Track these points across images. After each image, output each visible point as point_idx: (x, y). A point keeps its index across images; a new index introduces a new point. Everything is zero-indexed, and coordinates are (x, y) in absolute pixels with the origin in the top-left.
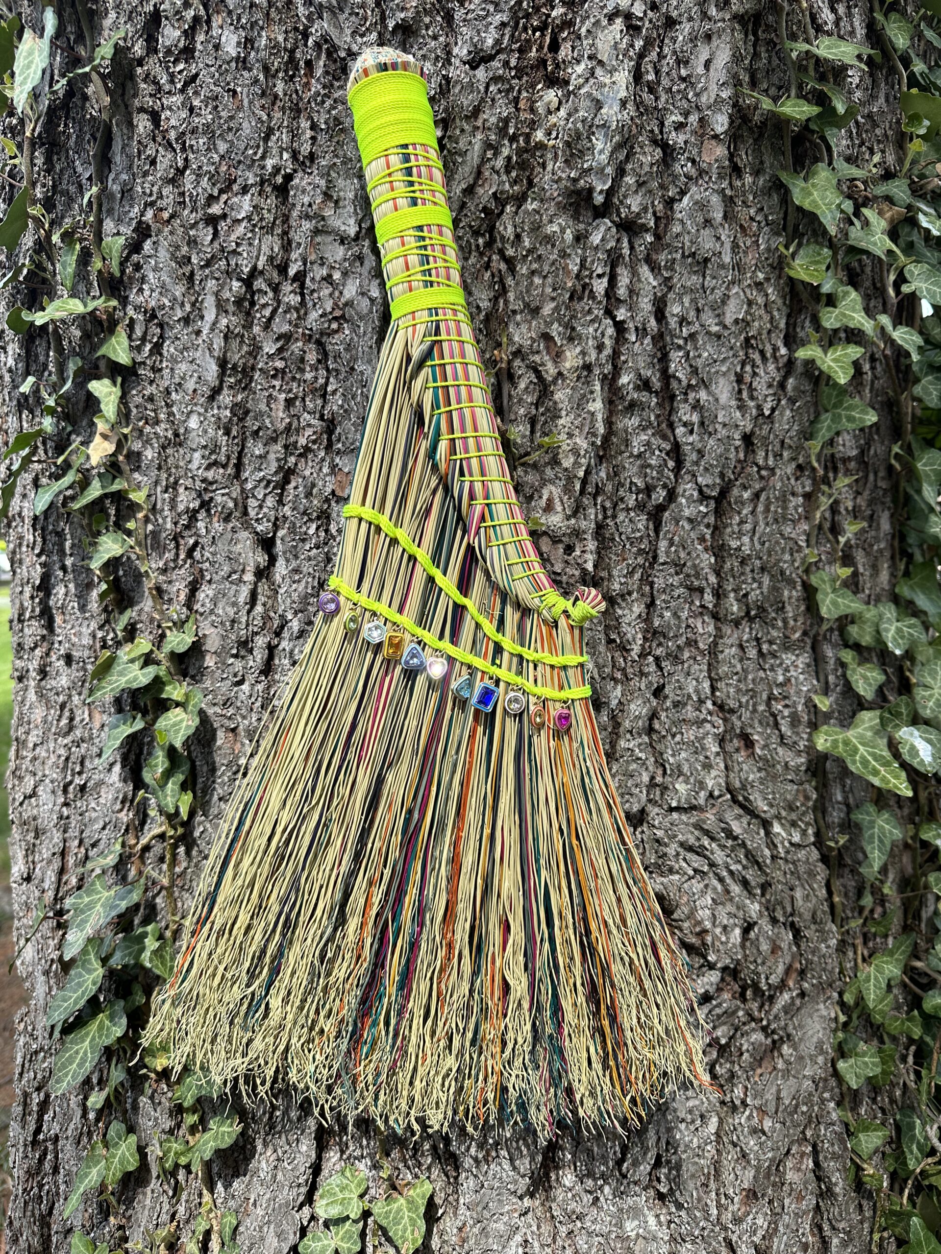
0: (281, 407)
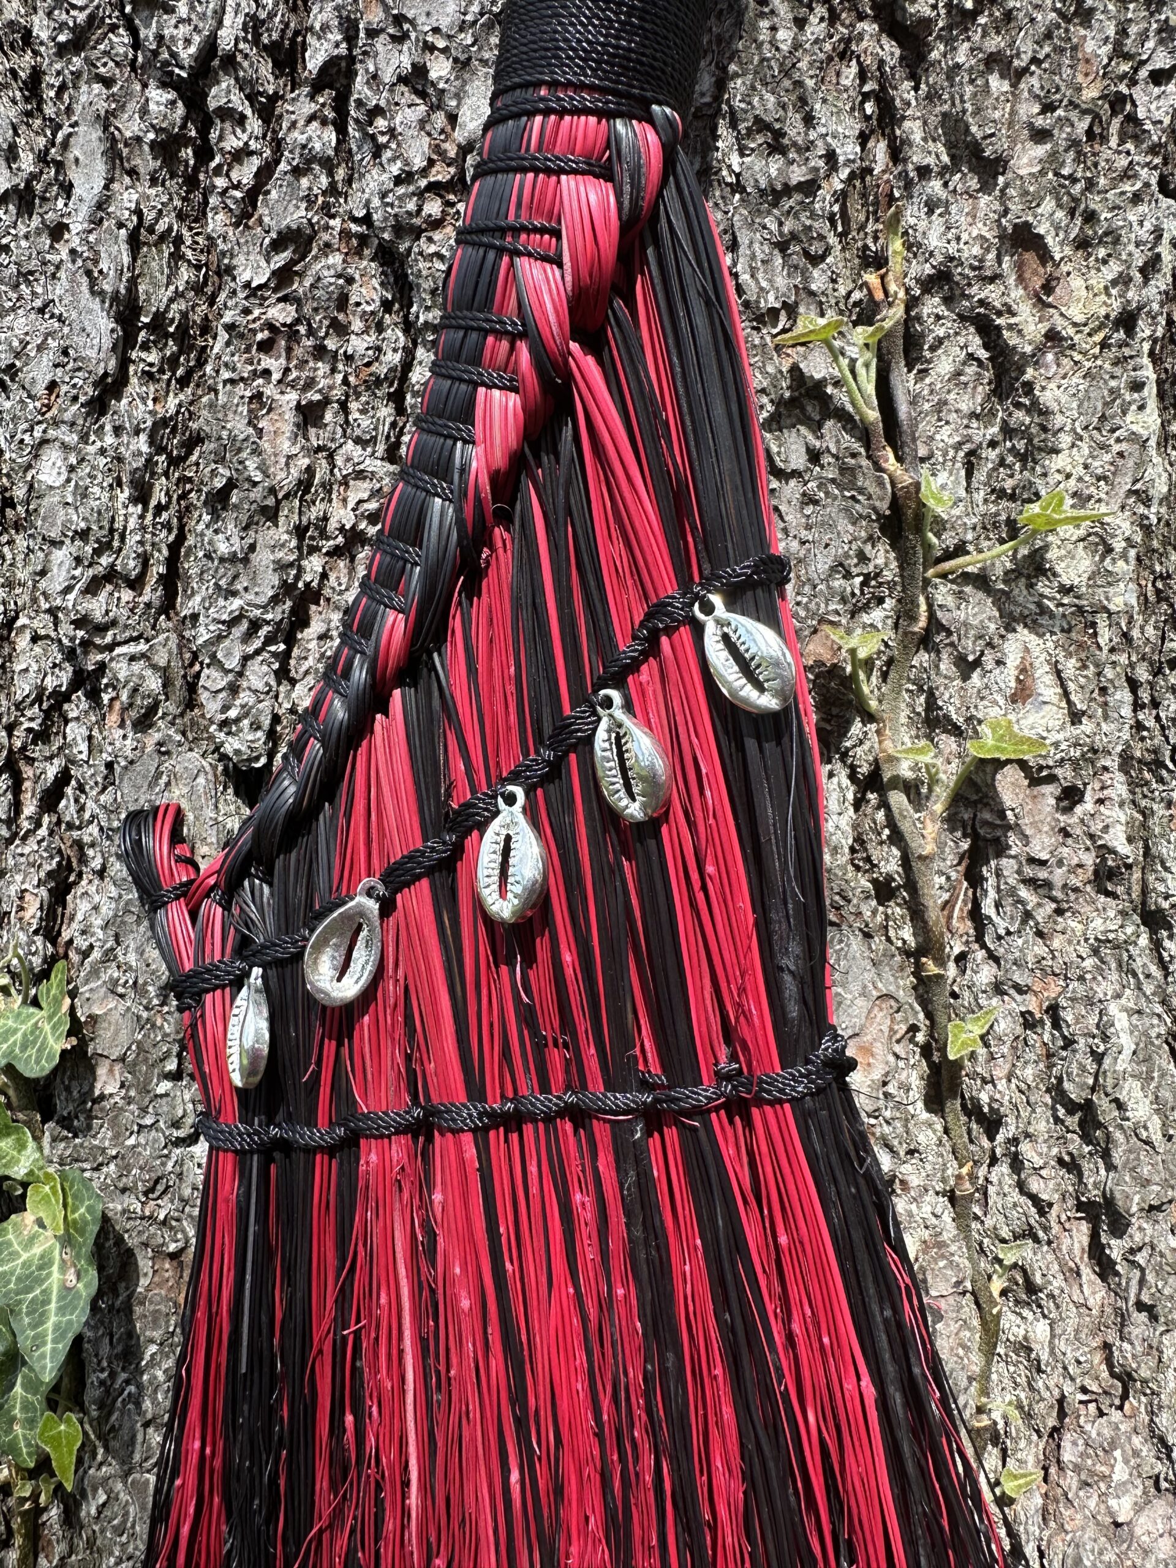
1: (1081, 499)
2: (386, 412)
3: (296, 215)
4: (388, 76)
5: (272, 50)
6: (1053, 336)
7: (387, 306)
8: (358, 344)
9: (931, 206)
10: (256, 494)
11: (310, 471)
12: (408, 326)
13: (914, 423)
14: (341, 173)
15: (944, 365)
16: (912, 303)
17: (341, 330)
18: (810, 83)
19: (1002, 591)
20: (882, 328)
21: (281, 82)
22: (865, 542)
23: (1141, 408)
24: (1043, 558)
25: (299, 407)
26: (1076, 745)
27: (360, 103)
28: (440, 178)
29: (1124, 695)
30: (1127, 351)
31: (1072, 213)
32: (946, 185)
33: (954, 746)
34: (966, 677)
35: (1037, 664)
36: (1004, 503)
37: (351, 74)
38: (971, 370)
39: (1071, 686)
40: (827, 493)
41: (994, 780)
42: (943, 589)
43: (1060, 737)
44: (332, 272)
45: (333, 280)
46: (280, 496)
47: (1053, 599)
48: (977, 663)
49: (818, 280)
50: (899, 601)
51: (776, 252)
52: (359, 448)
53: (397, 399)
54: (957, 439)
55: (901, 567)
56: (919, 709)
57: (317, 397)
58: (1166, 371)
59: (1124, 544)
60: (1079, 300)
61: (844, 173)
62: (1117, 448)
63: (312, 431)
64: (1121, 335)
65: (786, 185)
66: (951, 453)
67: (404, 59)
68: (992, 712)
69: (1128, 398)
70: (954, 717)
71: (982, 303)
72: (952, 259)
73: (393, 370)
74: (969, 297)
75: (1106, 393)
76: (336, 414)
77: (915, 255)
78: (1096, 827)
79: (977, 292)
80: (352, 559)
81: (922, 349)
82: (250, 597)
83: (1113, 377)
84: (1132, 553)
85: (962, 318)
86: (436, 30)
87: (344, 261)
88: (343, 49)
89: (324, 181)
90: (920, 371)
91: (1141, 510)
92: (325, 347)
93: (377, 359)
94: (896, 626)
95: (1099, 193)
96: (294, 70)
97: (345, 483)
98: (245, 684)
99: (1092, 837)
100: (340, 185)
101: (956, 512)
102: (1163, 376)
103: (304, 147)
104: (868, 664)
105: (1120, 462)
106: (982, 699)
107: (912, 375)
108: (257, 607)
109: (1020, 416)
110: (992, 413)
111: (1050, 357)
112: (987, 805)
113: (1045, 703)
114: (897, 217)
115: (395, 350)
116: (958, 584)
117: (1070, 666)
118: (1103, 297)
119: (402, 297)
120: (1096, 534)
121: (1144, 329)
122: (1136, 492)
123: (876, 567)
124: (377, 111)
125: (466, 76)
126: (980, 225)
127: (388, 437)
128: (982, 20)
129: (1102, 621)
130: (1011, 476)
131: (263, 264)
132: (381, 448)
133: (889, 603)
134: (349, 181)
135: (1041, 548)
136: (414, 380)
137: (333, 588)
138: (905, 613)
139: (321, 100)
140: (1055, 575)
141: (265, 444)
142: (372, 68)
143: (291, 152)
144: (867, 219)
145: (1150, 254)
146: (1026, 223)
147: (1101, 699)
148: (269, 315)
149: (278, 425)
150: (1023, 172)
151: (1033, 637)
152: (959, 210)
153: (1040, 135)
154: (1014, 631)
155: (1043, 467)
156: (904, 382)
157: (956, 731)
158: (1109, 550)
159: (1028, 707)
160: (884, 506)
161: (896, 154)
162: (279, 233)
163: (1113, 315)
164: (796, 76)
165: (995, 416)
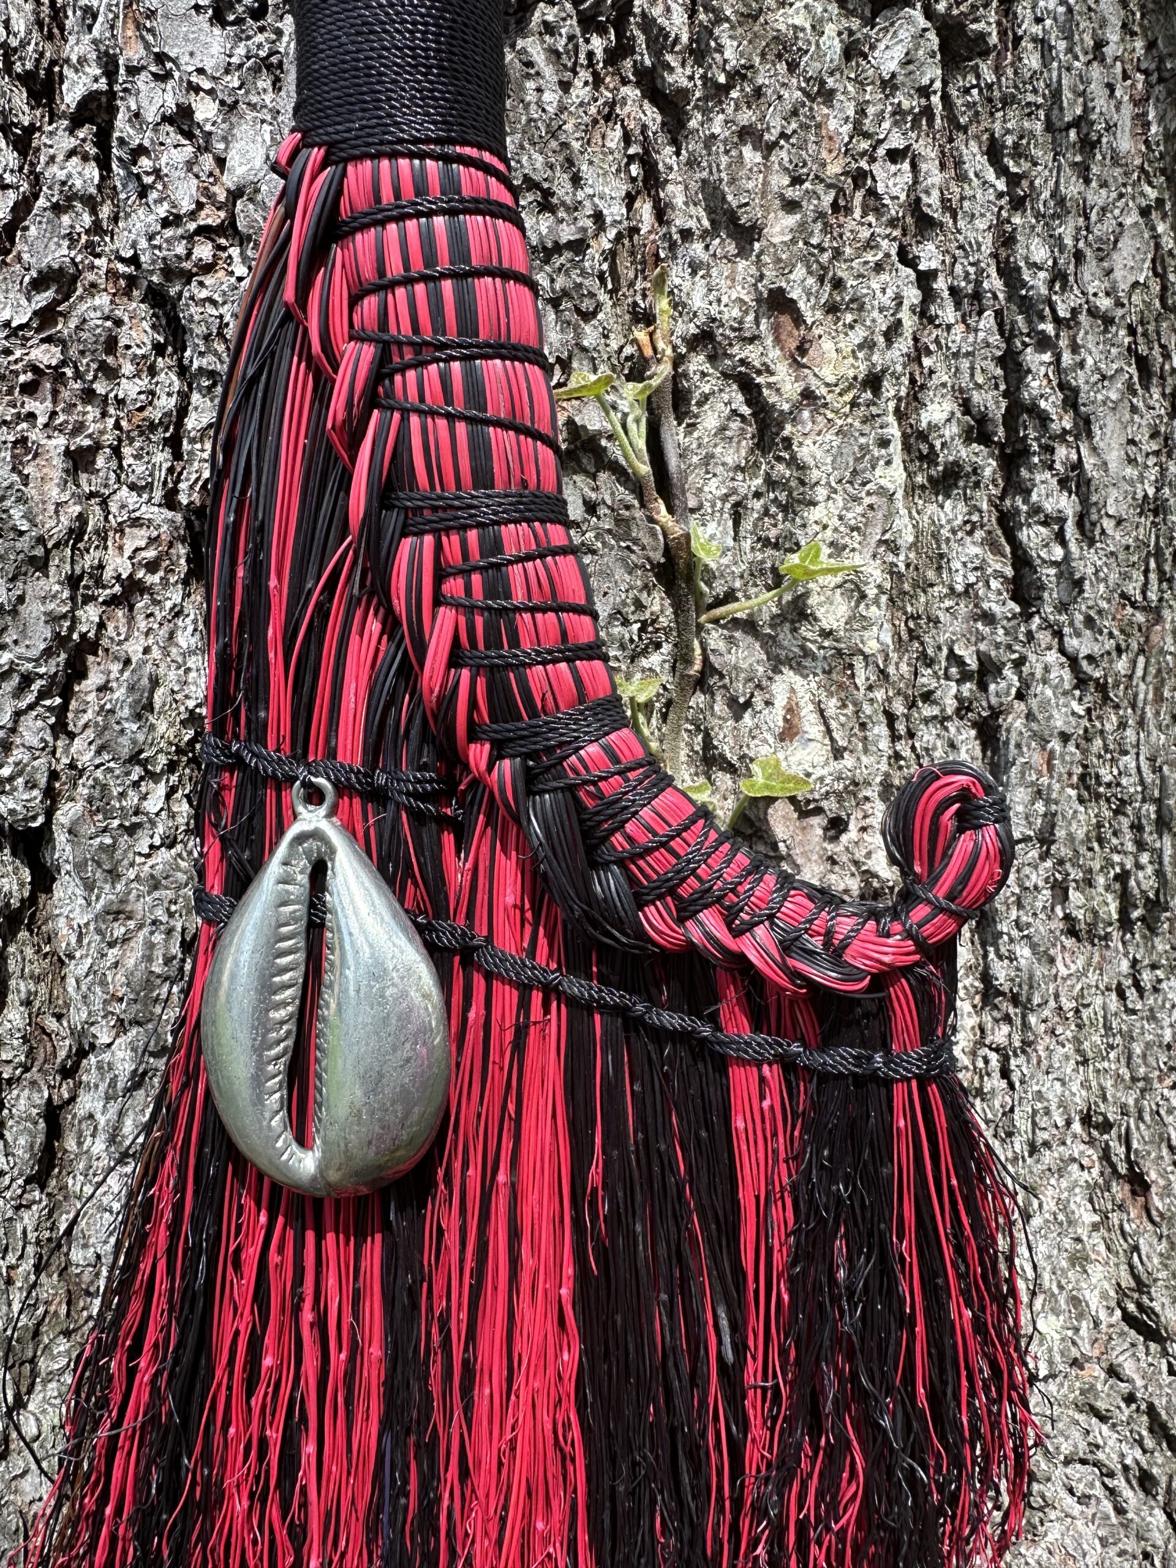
0: (56, 474)
1: (837, 548)
2: (162, 457)
3: (58, 254)
4: (151, 115)
5: (27, 79)
6: (808, 395)
7: (159, 349)
8: (130, 389)
9: (694, 267)
10: (23, 543)
11: (82, 519)
12: (183, 370)
13: (684, 475)
14: (105, 211)
15: (710, 420)
16: (679, 360)
17: (111, 373)
18: (576, 145)
19: (769, 635)
20: (650, 386)
21: (38, 113)
22: (641, 591)
23: (888, 463)
24: (805, 604)
25: (67, 453)
26: (839, 779)
27: (122, 142)
28: (209, 221)
29: (880, 730)
30: (874, 410)
31: (821, 280)
32: (707, 248)
33: (730, 783)
34: (738, 718)
35: (802, 704)
36: (769, 552)
37: (113, 111)
38: (735, 425)
39: (834, 725)
40: (604, 543)
41: (766, 814)
42: (715, 634)
43: (825, 772)
44: (99, 314)
45: (99, 322)
46: (50, 545)
47: (815, 642)
48: (748, 704)
49: (590, 336)
50: (675, 645)
51: (549, 308)
52: (134, 494)
53: (174, 444)
54: (724, 491)
55: (675, 613)
56: (697, 748)
57: (87, 442)
58: (911, 426)
59: (875, 591)
60: (830, 362)
61: (612, 233)
62: (867, 501)
63: (83, 477)
64: (869, 395)
65: (556, 243)
66: (719, 504)
67: (168, 98)
68: (763, 750)
69: (876, 454)
70: (729, 755)
71: (743, 362)
72: (714, 320)
73: (167, 414)
74: (731, 357)
75: (856, 449)
76: (108, 460)
77: (681, 314)
78: (859, 855)
79: (738, 351)
80: (131, 608)
81: (689, 404)
82: (21, 650)
83: (862, 435)
84: (884, 599)
85: (725, 375)
86: (201, 71)
87: (112, 302)
88: (103, 85)
89: (87, 219)
90: (689, 425)
91: (891, 558)
92: (93, 391)
93: (151, 403)
94: (673, 668)
95: (845, 261)
96: (51, 100)
97: (120, 529)
98: (18, 741)
99: (856, 863)
100: (105, 224)
101: (725, 561)
102: (909, 430)
103: (64, 183)
104: (648, 707)
105: (870, 514)
106: (754, 738)
107: (681, 429)
108: (29, 660)
109: (781, 470)
110: (757, 465)
111: (806, 414)
112: (761, 838)
113: (810, 740)
114: (662, 279)
115: (169, 395)
116: (728, 629)
117: (832, 705)
118: (851, 360)
119: (175, 340)
120: (851, 581)
121: (889, 389)
122: (886, 542)
123: (652, 614)
124: (141, 151)
125: (234, 119)
126: (739, 288)
127: (165, 483)
128: (734, 94)
129: (858, 663)
130: (775, 526)
131: (24, 302)
132: (158, 494)
133: (666, 648)
134: (115, 219)
135: (802, 595)
136: (189, 426)
137: (112, 639)
138: (681, 657)
139: (81, 135)
140: (816, 619)
141: (31, 491)
142: (134, 107)
143: (50, 188)
144: (636, 277)
145: (892, 319)
146: (780, 288)
147: (860, 734)
148: (32, 356)
149: (45, 470)
150: (776, 240)
151: (798, 678)
152: (720, 273)
153: (791, 206)
154: (781, 672)
155: (802, 518)
156: (674, 435)
157: (731, 769)
158: (863, 596)
159: (796, 744)
160: (658, 557)
161: (661, 213)
162: (40, 272)
163: (860, 377)
164: (563, 138)
165: (759, 468)
